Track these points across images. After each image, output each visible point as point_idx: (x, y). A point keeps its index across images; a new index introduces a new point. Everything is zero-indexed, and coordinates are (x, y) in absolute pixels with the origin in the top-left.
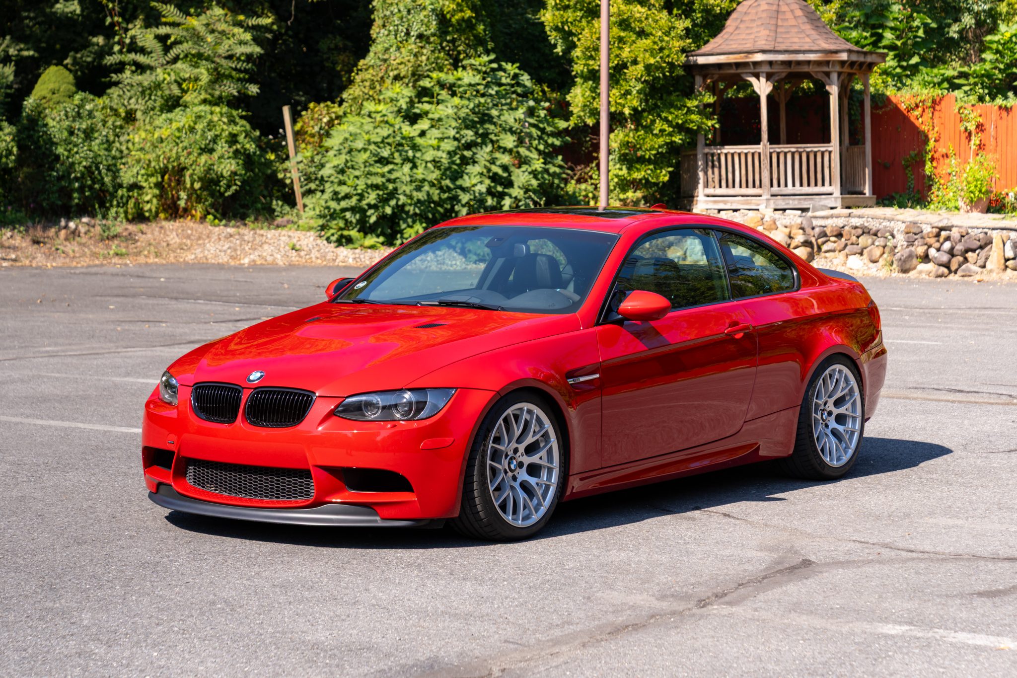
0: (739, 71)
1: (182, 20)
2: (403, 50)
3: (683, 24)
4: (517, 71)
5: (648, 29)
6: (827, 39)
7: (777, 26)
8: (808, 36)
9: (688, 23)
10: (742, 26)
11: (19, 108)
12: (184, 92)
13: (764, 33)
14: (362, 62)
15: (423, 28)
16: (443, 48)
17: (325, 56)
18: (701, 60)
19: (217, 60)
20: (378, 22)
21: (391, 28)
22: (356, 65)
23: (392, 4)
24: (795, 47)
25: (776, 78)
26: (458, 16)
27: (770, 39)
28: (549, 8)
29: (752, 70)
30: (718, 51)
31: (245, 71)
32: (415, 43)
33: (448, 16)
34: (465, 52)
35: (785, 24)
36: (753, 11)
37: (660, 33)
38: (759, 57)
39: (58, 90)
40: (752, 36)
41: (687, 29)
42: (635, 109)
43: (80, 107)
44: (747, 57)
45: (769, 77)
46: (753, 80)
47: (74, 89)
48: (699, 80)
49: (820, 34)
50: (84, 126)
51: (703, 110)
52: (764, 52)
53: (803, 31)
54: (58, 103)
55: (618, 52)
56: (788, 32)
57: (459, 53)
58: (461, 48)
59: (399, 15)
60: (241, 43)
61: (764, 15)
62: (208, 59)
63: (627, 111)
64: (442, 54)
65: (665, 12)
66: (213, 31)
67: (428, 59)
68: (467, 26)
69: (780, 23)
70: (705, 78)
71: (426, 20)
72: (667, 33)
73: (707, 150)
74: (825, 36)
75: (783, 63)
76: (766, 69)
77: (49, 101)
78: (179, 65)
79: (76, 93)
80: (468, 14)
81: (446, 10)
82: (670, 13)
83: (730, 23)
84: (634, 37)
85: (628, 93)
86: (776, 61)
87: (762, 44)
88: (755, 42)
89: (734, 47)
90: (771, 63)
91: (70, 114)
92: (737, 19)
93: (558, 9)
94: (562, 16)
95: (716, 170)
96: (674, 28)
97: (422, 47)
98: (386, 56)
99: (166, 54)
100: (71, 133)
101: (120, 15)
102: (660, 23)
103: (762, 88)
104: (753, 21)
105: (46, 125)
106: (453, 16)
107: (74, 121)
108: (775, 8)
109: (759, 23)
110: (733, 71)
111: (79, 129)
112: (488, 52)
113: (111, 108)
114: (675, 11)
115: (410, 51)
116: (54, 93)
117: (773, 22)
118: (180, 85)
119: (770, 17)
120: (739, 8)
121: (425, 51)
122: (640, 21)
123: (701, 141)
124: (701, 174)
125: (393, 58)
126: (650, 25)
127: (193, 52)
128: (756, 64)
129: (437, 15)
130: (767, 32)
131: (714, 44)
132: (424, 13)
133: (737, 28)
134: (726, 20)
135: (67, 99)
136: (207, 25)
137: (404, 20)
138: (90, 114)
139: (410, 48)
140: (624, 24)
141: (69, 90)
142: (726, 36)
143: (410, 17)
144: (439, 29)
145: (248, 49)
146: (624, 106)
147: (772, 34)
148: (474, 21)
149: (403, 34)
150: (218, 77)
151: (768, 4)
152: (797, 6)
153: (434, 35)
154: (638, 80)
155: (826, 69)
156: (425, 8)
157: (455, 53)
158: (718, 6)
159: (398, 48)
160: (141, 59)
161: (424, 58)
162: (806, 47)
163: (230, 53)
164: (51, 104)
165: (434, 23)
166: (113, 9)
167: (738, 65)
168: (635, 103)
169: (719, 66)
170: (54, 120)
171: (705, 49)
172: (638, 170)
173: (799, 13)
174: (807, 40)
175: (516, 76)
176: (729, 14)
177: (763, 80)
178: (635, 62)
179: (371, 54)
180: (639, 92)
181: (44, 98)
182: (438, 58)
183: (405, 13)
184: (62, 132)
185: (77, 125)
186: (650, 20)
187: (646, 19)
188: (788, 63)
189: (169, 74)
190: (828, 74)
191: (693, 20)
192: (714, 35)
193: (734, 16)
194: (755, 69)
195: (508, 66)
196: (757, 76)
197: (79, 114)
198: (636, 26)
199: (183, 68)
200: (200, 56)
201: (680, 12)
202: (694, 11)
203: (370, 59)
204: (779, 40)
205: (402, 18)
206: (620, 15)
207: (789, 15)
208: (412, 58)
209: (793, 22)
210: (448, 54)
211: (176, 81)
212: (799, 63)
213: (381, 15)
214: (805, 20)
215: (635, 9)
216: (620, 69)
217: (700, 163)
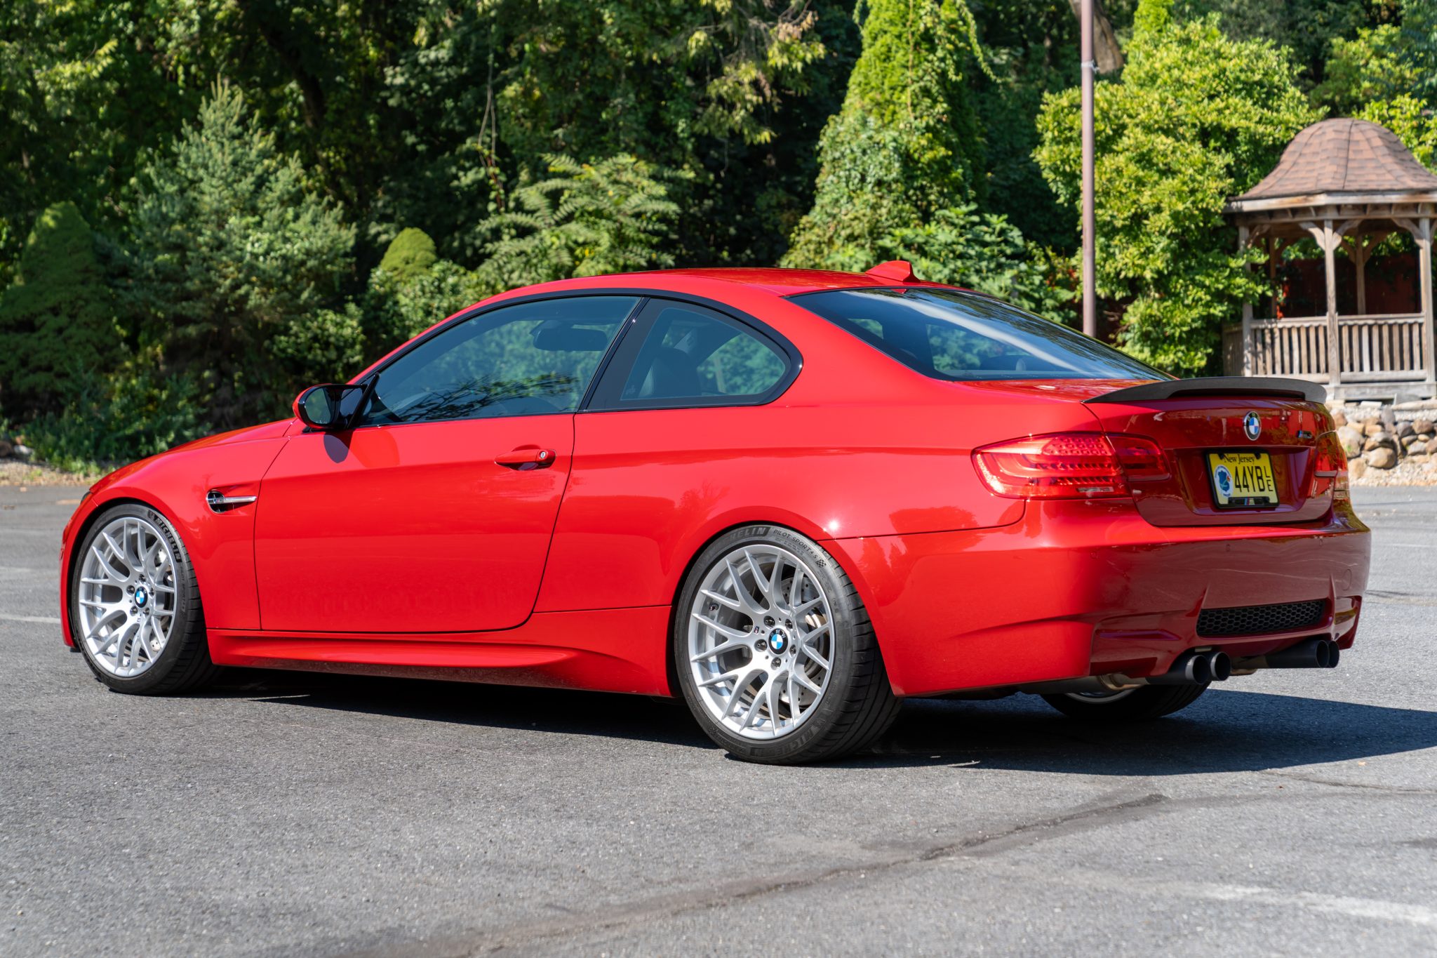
0: (1297, 219)
1: (578, 169)
2: (856, 201)
3: (1222, 160)
4: (1005, 225)
5: (1175, 166)
6: (1415, 175)
7: (1347, 159)
8: (1389, 172)
9: (1229, 159)
10: (1301, 161)
11: (364, 285)
12: (577, 260)
13: (1330, 169)
14: (804, 220)
15: (882, 173)
16: (908, 198)
17: (764, 216)
18: (1248, 206)
19: (622, 219)
20: (827, 167)
21: (842, 173)
22: (797, 224)
23: (842, 143)
24: (1372, 186)
25: (1346, 227)
26: (929, 155)
27: (1338, 176)
28: (1047, 144)
29: (1313, 217)
30: (1269, 193)
31: (655, 233)
32: (872, 192)
33: (916, 156)
34: (937, 202)
35: (1359, 157)
36: (1315, 141)
37: (1191, 171)
38: (1322, 200)
39: (414, 259)
40: (1315, 174)
41: (1228, 166)
42: (1159, 272)
43: (442, 280)
44: (1306, 200)
45: (1337, 226)
46: (1315, 231)
47: (433, 257)
48: (1244, 233)
49: (1406, 169)
50: (445, 304)
51: (1253, 271)
52: (1329, 192)
53: (1383, 166)
54: (413, 275)
55: (1135, 197)
56: (1361, 168)
57: (930, 204)
58: (932, 197)
59: (852, 157)
60: (652, 198)
61: (1331, 146)
62: (609, 217)
63: (1148, 275)
64: (907, 206)
65: (1198, 145)
66: (616, 182)
67: (889, 212)
68: (941, 169)
69: (1351, 156)
70: (1251, 229)
71: (886, 162)
72: (1201, 171)
73: (1256, 324)
74: (1412, 172)
75: (1356, 207)
76: (1333, 215)
77: (401, 273)
78: (573, 226)
79: (437, 262)
80: (942, 151)
81: (913, 146)
82: (1205, 145)
83: (1287, 158)
84: (1156, 177)
85: (1149, 250)
86: (1346, 205)
87: (1327, 183)
88: (1318, 180)
89: (1291, 188)
90: (1338, 207)
91: (427, 290)
92: (1294, 152)
93: (1058, 143)
94: (1062, 152)
95: (1268, 352)
96: (1211, 164)
97: (881, 197)
98: (835, 211)
99: (554, 212)
100: (428, 313)
101: (497, 164)
102: (1191, 158)
103: (1328, 241)
104: (1316, 153)
105: (396, 303)
106: (921, 155)
107: (432, 298)
108: (1345, 136)
109: (1324, 156)
110: (1289, 219)
111: (438, 308)
112: (967, 203)
113: (487, 284)
114: (1212, 144)
115: (866, 202)
116: (407, 263)
117: (1343, 154)
118: (571, 251)
119: (1339, 149)
120: (1299, 139)
121: (885, 202)
122: (1165, 155)
123: (1248, 311)
124: (1248, 356)
125: (844, 212)
126: (1178, 161)
127: (591, 209)
128: (1318, 209)
129: (900, 155)
130: (1334, 168)
131: (1265, 185)
132: (884, 152)
133: (1295, 163)
134: (1281, 154)
135: (425, 270)
136: (609, 175)
137: (858, 162)
138: (455, 290)
139: (865, 198)
140: (1144, 159)
141: (427, 259)
142: (1279, 175)
143: (865, 158)
144: (904, 172)
145: (661, 207)
146: (1144, 268)
147: (1342, 170)
148: (949, 162)
149: (856, 181)
150: (621, 240)
151: (1336, 131)
152: (1376, 134)
153: (896, 181)
154: (1162, 233)
155: (1413, 215)
156: (885, 146)
157: (925, 203)
158: (1270, 135)
159: (850, 199)
160: (522, 219)
161: (884, 211)
162: (1387, 186)
163: (637, 210)
164: (404, 277)
165: (897, 165)
166: (489, 157)
167: (1295, 211)
168: (1160, 265)
169: (1271, 213)
170: (406, 296)
171: (1254, 192)
172: (1166, 352)
173: (1378, 142)
174: (1388, 177)
175: (1002, 232)
176: (1284, 146)
177: (1328, 231)
178: (1158, 210)
179: (817, 208)
180: (1164, 250)
181: (396, 269)
182: (901, 211)
183: (858, 153)
184: (416, 312)
185: (436, 304)
186: (1178, 153)
187: (1173, 152)
188: (1363, 207)
189: (558, 237)
190: (1416, 221)
191: (1236, 155)
192: (1265, 174)
193: (1291, 148)
194: (1318, 215)
195: (994, 219)
196: (1320, 225)
197: (440, 291)
198: (1159, 161)
199: (577, 230)
200: (599, 214)
201: (1219, 144)
202: (1238, 144)
203: (815, 215)
204: (1350, 177)
205: (854, 160)
206: (1137, 148)
207: (1364, 146)
208: (868, 211)
209: (1369, 154)
210: (916, 206)
211: (567, 246)
212: (1377, 207)
213: (829, 158)
214: (1386, 151)
215: (1158, 140)
216: (1138, 219)
217: (1248, 339)
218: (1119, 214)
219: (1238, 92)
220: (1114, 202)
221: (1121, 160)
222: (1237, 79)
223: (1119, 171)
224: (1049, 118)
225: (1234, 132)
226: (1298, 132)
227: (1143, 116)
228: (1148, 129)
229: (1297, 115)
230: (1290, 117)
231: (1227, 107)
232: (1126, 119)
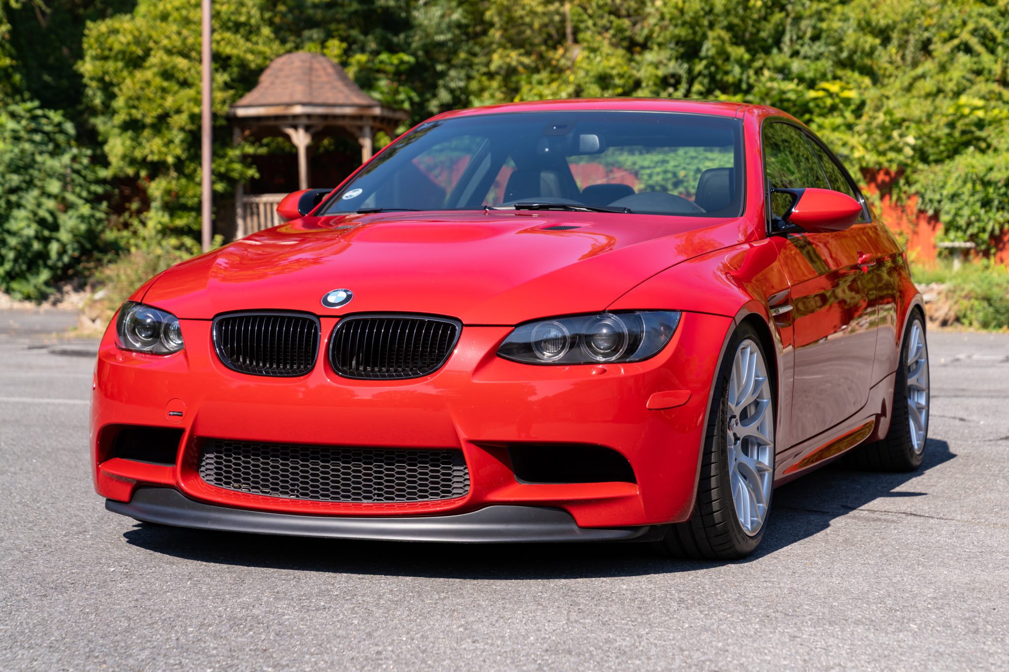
0: (279, 123)
3: (221, 77)
4: (60, 119)
5: (190, 80)
7: (311, 81)
10: (276, 81)
13: (299, 88)
18: (241, 112)
24: (331, 101)
25: (313, 130)
27: (306, 92)
28: (89, 59)
29: (290, 122)
35: (318, 80)
36: (285, 68)
38: (298, 110)
40: (289, 91)
42: (178, 158)
44: (286, 109)
45: (307, 129)
46: (290, 131)
48: (237, 132)
51: (245, 159)
52: (304, 104)
53: (335, 87)
55: (159, 101)
56: (322, 88)
61: (298, 71)
63: (170, 160)
69: (314, 79)
70: (243, 131)
73: (246, 199)
75: (319, 116)
76: (305, 121)
80: (7, 61)
83: (265, 78)
84: (176, 87)
85: (171, 142)
86: (314, 114)
87: (299, 97)
88: (294, 95)
89: (271, 100)
90: (309, 116)
92: (271, 74)
94: (103, 67)
95: (255, 218)
103: (301, 139)
104: (287, 76)
108: (307, 65)
109: (294, 78)
110: (271, 123)
117: (307, 77)
119: (305, 74)
120: (273, 65)
123: (240, 190)
124: (240, 222)
126: (193, 76)
128: (295, 117)
130: (302, 87)
131: (249, 98)
133: (272, 83)
134: (259, 76)
140: (167, 75)
146: (166, 154)
147: (308, 89)
151: (301, 61)
154: (182, 129)
155: (359, 123)
162: (340, 101)
167: (277, 118)
168: (178, 151)
169: (258, 119)
171: (242, 102)
172: (181, 217)
174: (342, 95)
175: (59, 125)
176: (263, 70)
177: (301, 132)
178: (178, 111)
180: (182, 141)
188: (325, 117)
190: (361, 128)
191: (230, 74)
192: (249, 89)
193: (267, 72)
194: (294, 121)
195: (51, 114)
196: (295, 127)
204: (315, 94)
207: (321, 72)
209: (325, 79)
212: (335, 117)
216: (163, 119)
217: (239, 211)
218: (148, 113)
219: (228, 29)
220: (144, 105)
221: (149, 74)
222: (229, 20)
223: (148, 83)
224: (92, 40)
225: (229, 58)
226: (272, 60)
227: (165, 42)
228: (169, 52)
229: (271, 48)
230: (266, 50)
231: (223, 39)
232: (151, 44)
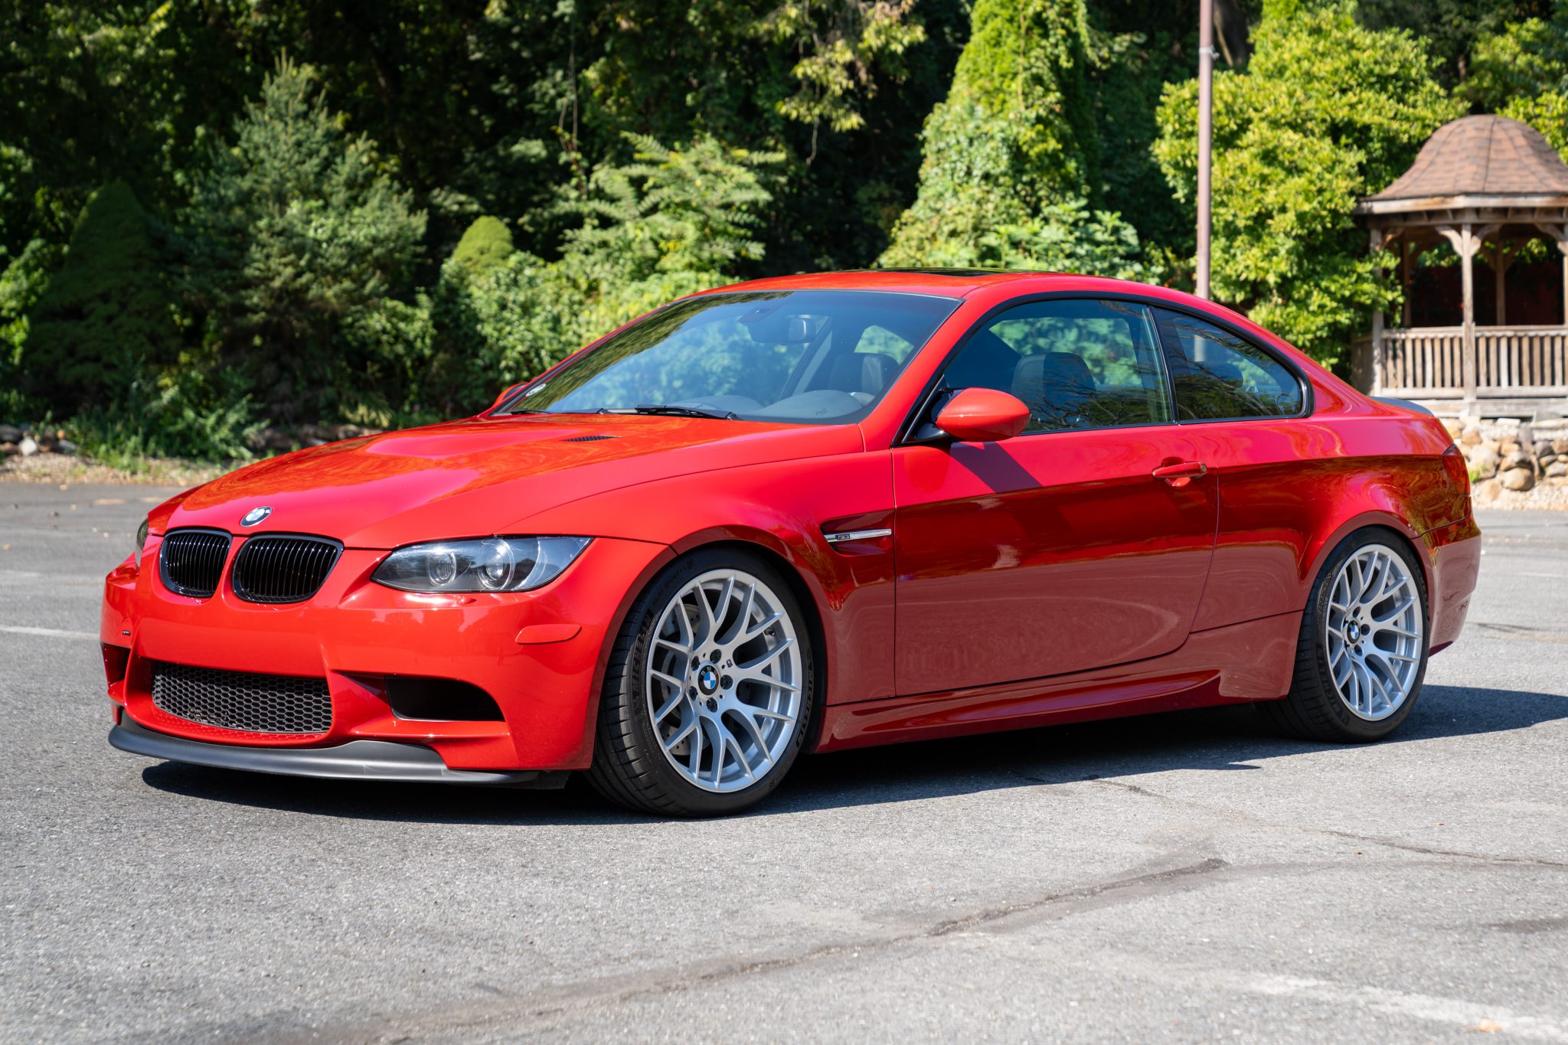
0: (1433, 222)
1: (663, 157)
2: (961, 195)
3: (1353, 158)
4: (1118, 223)
5: (1302, 164)
6: (1560, 178)
7: (1488, 159)
8: (1533, 173)
9: (1361, 156)
10: (1439, 160)
11: (436, 272)
12: (662, 253)
13: (1470, 169)
14: (906, 215)
15: (989, 166)
16: (1017, 193)
17: (865, 209)
18: (1379, 208)
19: (707, 210)
20: (931, 159)
21: (947, 166)
22: (898, 217)
23: (948, 133)
24: (1515, 188)
25: (1485, 231)
26: (1039, 148)
27: (1478, 177)
28: (1167, 137)
29: (1451, 221)
30: (1403, 194)
31: (747, 226)
32: (979, 186)
33: (1025, 148)
34: (1048, 198)
35: (1501, 157)
36: (1454, 139)
37: (1319, 169)
38: (1460, 202)
39: (489, 249)
40: (1453, 174)
41: (1360, 164)
42: (1283, 276)
43: (518, 271)
44: (1443, 202)
45: (1475, 230)
46: (1451, 234)
47: (509, 247)
48: (1375, 236)
49: (1551, 171)
50: (521, 298)
51: (1382, 278)
52: (1467, 194)
53: (1526, 167)
54: (488, 266)
55: (1259, 196)
56: (1504, 169)
57: (1040, 199)
58: (1042, 193)
59: (957, 148)
60: (740, 186)
61: (1471, 144)
62: (697, 210)
63: (1272, 279)
64: (1016, 202)
65: (1328, 141)
66: (704, 172)
67: (996, 208)
68: (1052, 163)
69: (1493, 155)
70: (1384, 233)
71: (994, 154)
72: (1330, 169)
73: (1386, 334)
74: (1558, 174)
75: (1497, 210)
76: (1471, 219)
77: (475, 264)
78: (659, 218)
79: (513, 252)
80: (1052, 144)
81: (1022, 140)
82: (1336, 141)
83: (1423, 157)
84: (1282, 175)
85: (1274, 252)
86: (1486, 209)
87: (1466, 184)
88: (1456, 181)
89: (1427, 188)
90: (1478, 211)
91: (502, 282)
92: (1431, 151)
93: (1179, 137)
94: (1183, 147)
95: (1399, 362)
96: (1340, 162)
97: (988, 192)
98: (939, 205)
99: (639, 203)
100: (503, 306)
101: (579, 149)
102: (1320, 155)
103: (1466, 246)
104: (1455, 153)
105: (469, 296)
106: (1031, 147)
107: (508, 290)
108: (1486, 134)
109: (1463, 155)
110: (1424, 222)
111: (514, 302)
112: (1077, 196)
113: (568, 278)
114: (1343, 140)
115: (972, 197)
116: (482, 253)
117: (1484, 154)
118: (656, 244)
119: (1480, 148)
120: (1436, 136)
121: (992, 197)
122: (1291, 152)
123: (1378, 321)
124: (1377, 368)
125: (948, 205)
126: (1305, 158)
127: (678, 200)
128: (1456, 212)
129: (1010, 147)
130: (1474, 168)
131: (1399, 185)
132: (992, 144)
133: (1432, 163)
134: (1417, 152)
135: (500, 261)
136: (697, 164)
137: (965, 154)
138: (531, 281)
139: (971, 192)
140: (1269, 157)
141: (502, 249)
142: (1416, 175)
143: (972, 150)
144: (1012, 166)
145: (749, 196)
146: (1267, 272)
147: (1482, 171)
148: (1062, 156)
149: (962, 174)
150: (709, 233)
151: (1477, 129)
152: (1519, 133)
153: (1004, 174)
154: (1287, 234)
155: (1558, 219)
156: (992, 138)
157: (1034, 199)
158: (1405, 132)
159: (955, 193)
160: (604, 207)
161: (990, 206)
162: (1530, 188)
163: (725, 200)
164: (479, 268)
165: (1005, 157)
166: (570, 141)
167: (1431, 214)
168: (1284, 267)
169: (1405, 216)
170: (480, 288)
171: (1385, 193)
173: (1521, 141)
174: (1532, 178)
175: (1116, 231)
176: (1421, 144)
177: (1466, 234)
178: (1283, 210)
179: (920, 203)
180: (1289, 252)
181: (470, 259)
182: (1010, 206)
183: (965, 143)
184: (490, 306)
185: (511, 296)
186: (1306, 150)
187: (1301, 149)
188: (1503, 211)
189: (642, 229)
190: (1561, 227)
191: (1369, 153)
192: (1399, 173)
193: (1428, 146)
194: (1456, 218)
195: (1106, 216)
196: (1458, 229)
197: (515, 282)
198: (1285, 158)
199: (662, 222)
200: (686, 205)
201: (1350, 141)
202: (1371, 140)
203: (918, 210)
204: (1491, 179)
205: (960, 152)
206: (1262, 144)
207: (1506, 145)
208: (974, 207)
209: (1511, 154)
210: (1025, 202)
211: (651, 239)
212: (1518, 211)
213: (934, 148)
214: (1530, 151)
215: (1285, 136)
216: (1262, 219)
217: (1377, 353)
218: (1241, 212)
219: (1371, 85)
220: (1236, 201)
221: (1245, 157)
222: (1371, 72)
223: (1243, 169)
224: (1169, 111)
225: (1367, 128)
226: (1435, 129)
227: (1269, 110)
228: (1275, 124)
229: (1434, 112)
230: (1427, 113)
231: (1360, 102)
232: (1251, 113)
